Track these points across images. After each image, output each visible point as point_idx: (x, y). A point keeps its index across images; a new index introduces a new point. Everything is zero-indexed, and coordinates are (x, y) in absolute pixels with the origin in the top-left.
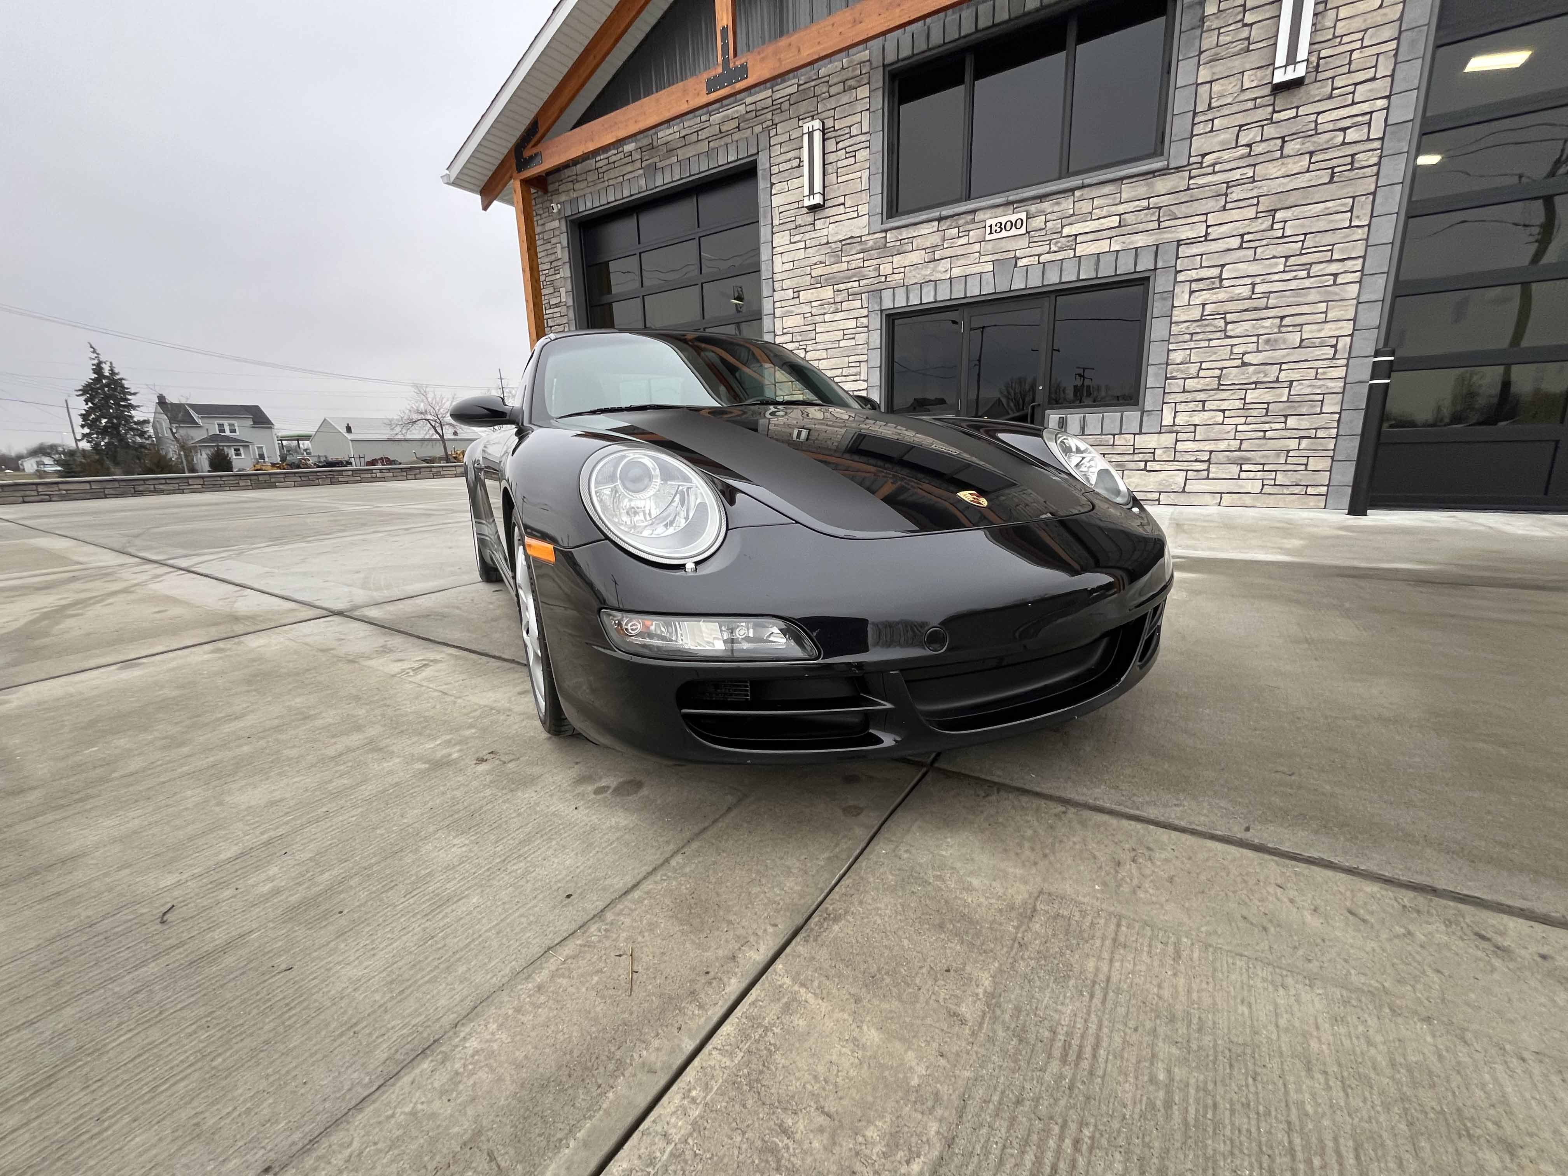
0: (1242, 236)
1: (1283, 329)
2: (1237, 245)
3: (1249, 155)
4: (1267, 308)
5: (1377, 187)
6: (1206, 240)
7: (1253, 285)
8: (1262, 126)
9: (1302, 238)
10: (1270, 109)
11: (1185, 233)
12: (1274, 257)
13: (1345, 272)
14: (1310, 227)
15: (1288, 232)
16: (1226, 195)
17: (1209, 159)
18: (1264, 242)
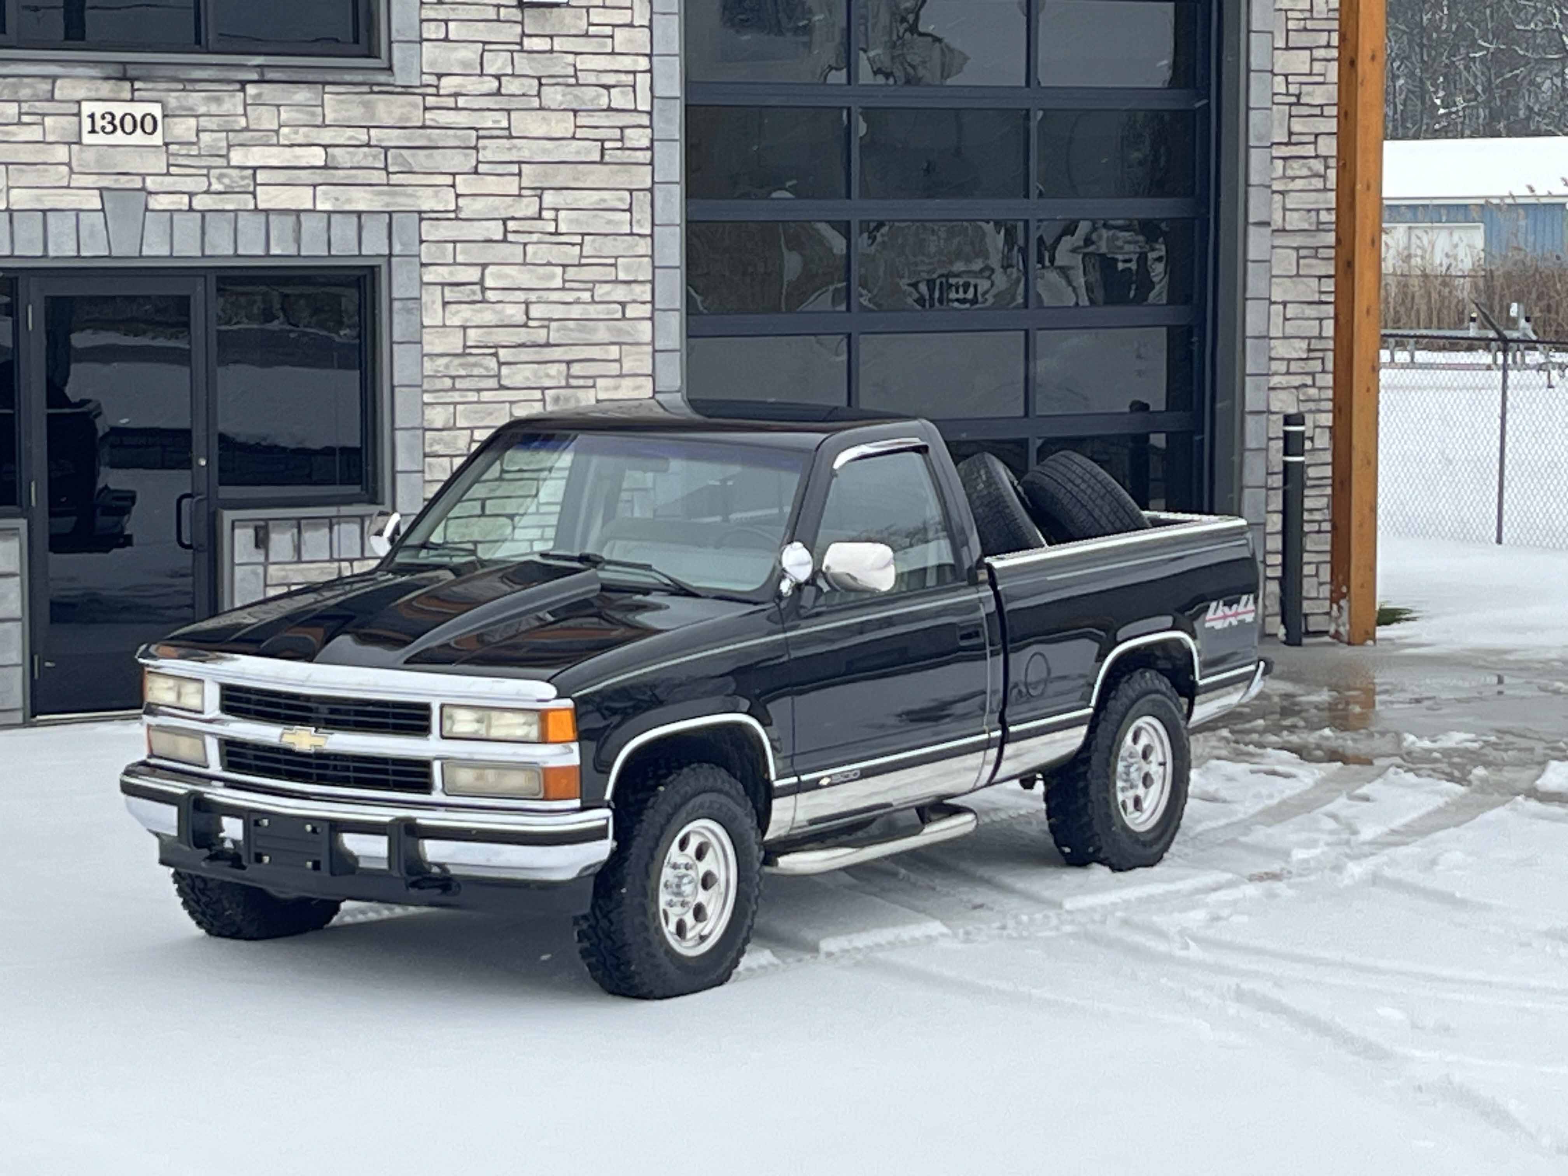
0: (505, 221)
1: (573, 382)
2: (500, 237)
3: (498, 93)
4: (548, 345)
5: (653, 182)
6: (457, 219)
7: (527, 304)
8: (512, 52)
9: (578, 239)
10: (518, 29)
11: (427, 202)
12: (549, 264)
13: (634, 301)
14: (588, 224)
15: (563, 228)
16: (476, 148)
17: (448, 84)
18: (535, 237)
